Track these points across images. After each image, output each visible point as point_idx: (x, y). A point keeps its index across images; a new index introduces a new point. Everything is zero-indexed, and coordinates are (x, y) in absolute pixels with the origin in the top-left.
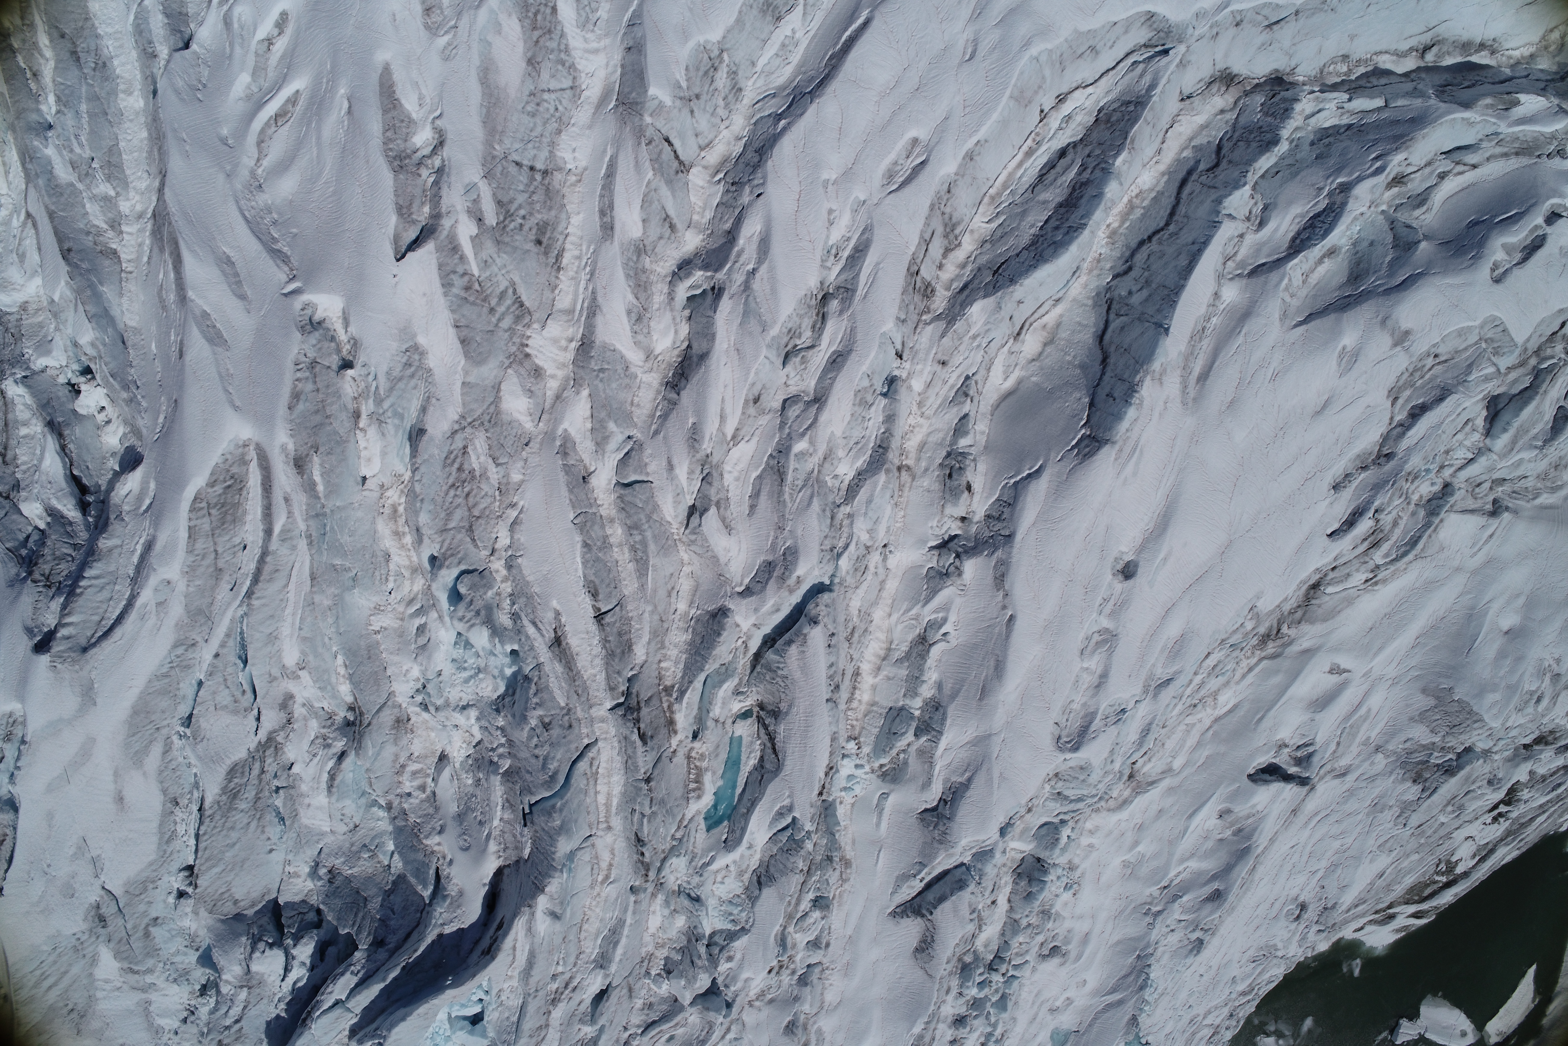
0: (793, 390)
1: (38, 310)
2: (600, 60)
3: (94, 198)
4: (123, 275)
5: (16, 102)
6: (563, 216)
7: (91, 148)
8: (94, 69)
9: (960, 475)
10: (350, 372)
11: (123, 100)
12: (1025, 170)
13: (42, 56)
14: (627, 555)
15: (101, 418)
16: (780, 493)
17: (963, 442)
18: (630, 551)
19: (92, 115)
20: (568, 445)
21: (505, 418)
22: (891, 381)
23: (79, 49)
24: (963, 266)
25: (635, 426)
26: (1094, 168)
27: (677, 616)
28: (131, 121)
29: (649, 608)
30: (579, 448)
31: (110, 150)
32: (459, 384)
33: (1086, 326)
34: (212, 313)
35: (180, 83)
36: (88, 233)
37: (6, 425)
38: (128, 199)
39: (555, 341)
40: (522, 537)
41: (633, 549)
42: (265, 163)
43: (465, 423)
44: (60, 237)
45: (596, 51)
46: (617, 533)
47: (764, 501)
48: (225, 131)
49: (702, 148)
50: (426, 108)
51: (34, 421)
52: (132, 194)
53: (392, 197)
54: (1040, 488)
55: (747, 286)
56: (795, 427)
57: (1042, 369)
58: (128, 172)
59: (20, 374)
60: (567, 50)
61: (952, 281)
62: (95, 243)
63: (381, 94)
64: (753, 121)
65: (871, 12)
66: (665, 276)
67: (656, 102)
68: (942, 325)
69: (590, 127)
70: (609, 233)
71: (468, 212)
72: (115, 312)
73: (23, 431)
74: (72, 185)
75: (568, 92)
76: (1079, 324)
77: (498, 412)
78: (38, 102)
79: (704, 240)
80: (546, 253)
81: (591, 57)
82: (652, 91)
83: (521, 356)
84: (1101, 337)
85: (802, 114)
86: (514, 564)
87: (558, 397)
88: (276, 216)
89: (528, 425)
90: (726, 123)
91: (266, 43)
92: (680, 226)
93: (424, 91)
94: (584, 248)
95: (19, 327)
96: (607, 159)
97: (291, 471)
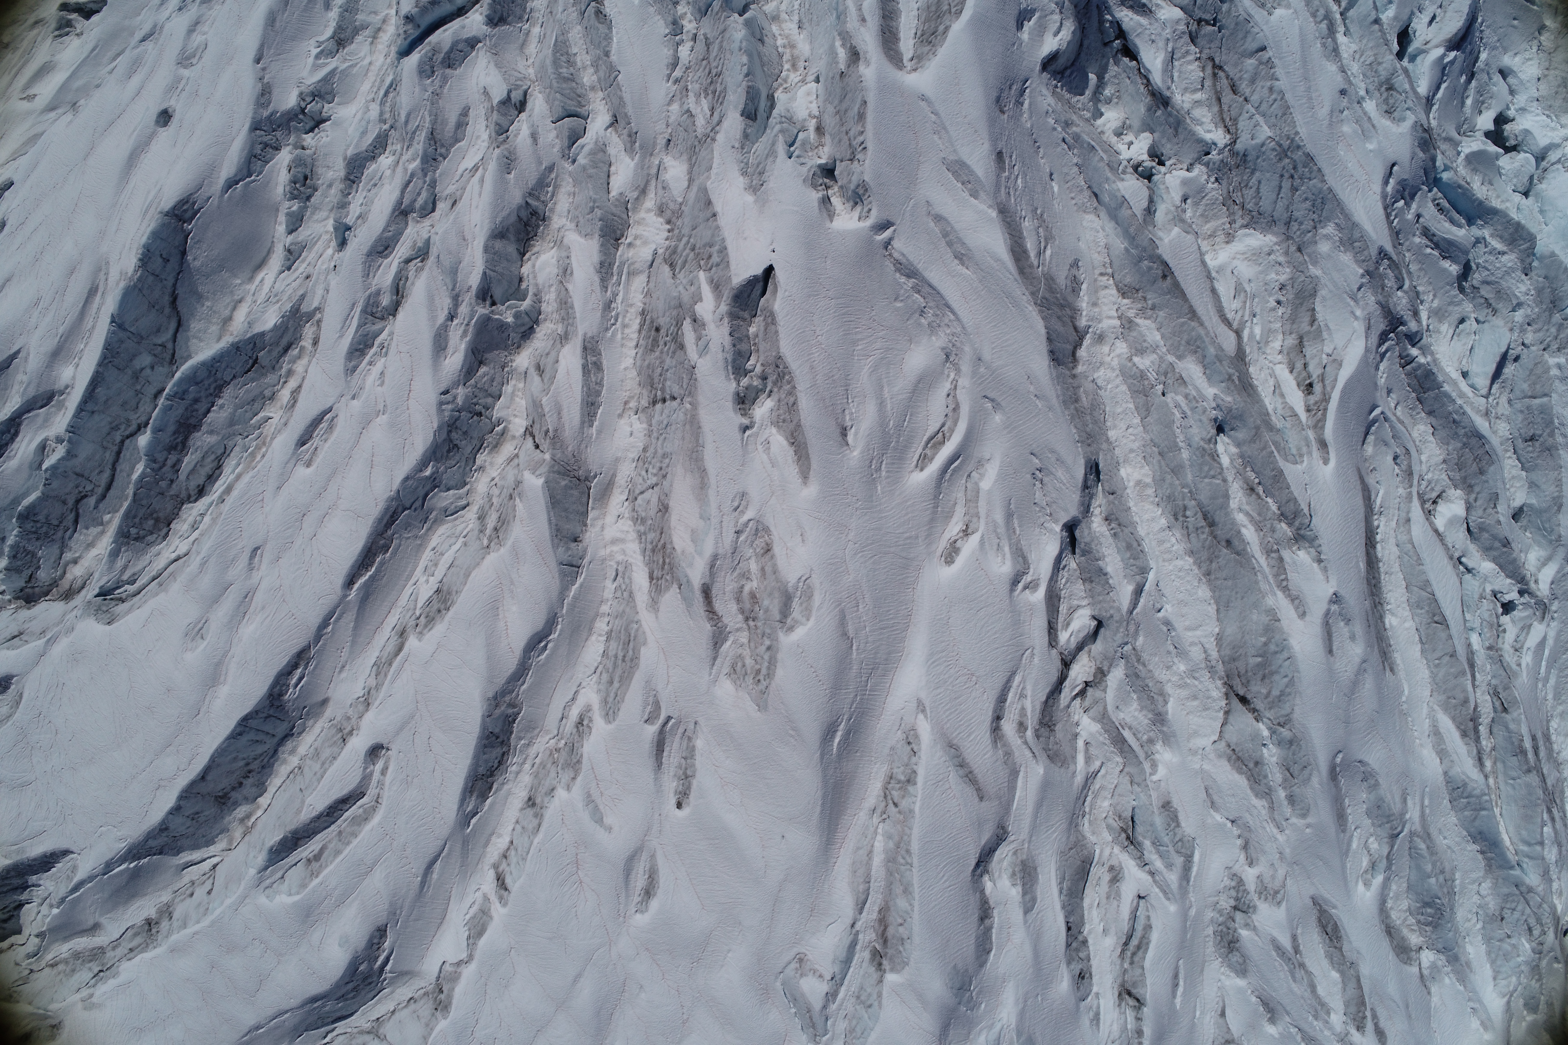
0: (427, 222)
1: (1212, 235)
2: (610, 533)
3: (1155, 349)
4: (1110, 271)
5: (1264, 448)
6: (638, 364)
7: (1167, 405)
8: (1185, 508)
9: (295, 176)
10: (823, 161)
11: (1147, 475)
12: (233, 471)
13: (1247, 514)
14: (578, 59)
15: (1130, 137)
16: (434, 122)
17: (295, 208)
18: (575, 63)
19: (1175, 448)
20: (629, 145)
21: (685, 157)
22: (343, 243)
23: (1207, 530)
24: (290, 373)
25: (570, 174)
26: (164, 465)
27: (540, 21)
28: (1132, 451)
29: (559, 16)
30: (621, 147)
31: (1148, 410)
32: (715, 165)
33: (195, 337)
34: (968, 197)
35: (1060, 473)
36: (1153, 308)
37: (1219, 100)
38: (1119, 356)
39: (645, 243)
40: (666, 53)
41: (570, 63)
42: (948, 386)
43: (712, 134)
44: (1177, 290)
45: (614, 541)
46: (588, 78)
47: (452, 119)
48: (998, 418)
49: (517, 456)
50: (761, 439)
51: (1186, 106)
52: (1115, 363)
53: (780, 329)
54: (227, 170)
55: (456, 300)
56: (420, 182)
57: (232, 292)
58: (1124, 388)
59: (1214, 155)
60: (640, 535)
61: (299, 357)
62: (1145, 299)
63: (805, 443)
64: (467, 487)
65: (345, 596)
66: (545, 320)
67: (538, 473)
68: (304, 308)
69: (617, 460)
70: (589, 345)
71: (704, 325)
72: (1110, 226)
73: (1198, 96)
74: (1180, 358)
75: (637, 492)
76: (201, 340)
77: (690, 159)
78: (1242, 456)
79: (512, 361)
80: (652, 322)
81: (619, 535)
82: (540, 481)
83: (674, 219)
84: (179, 324)
85: (407, 479)
86: (671, 26)
87: (644, 192)
88: (923, 321)
89: (669, 161)
90: (493, 483)
91: (970, 531)
92: (532, 372)
93: (765, 457)
94: (619, 336)
95: (1231, 214)
96: (596, 424)
97: (861, 48)
